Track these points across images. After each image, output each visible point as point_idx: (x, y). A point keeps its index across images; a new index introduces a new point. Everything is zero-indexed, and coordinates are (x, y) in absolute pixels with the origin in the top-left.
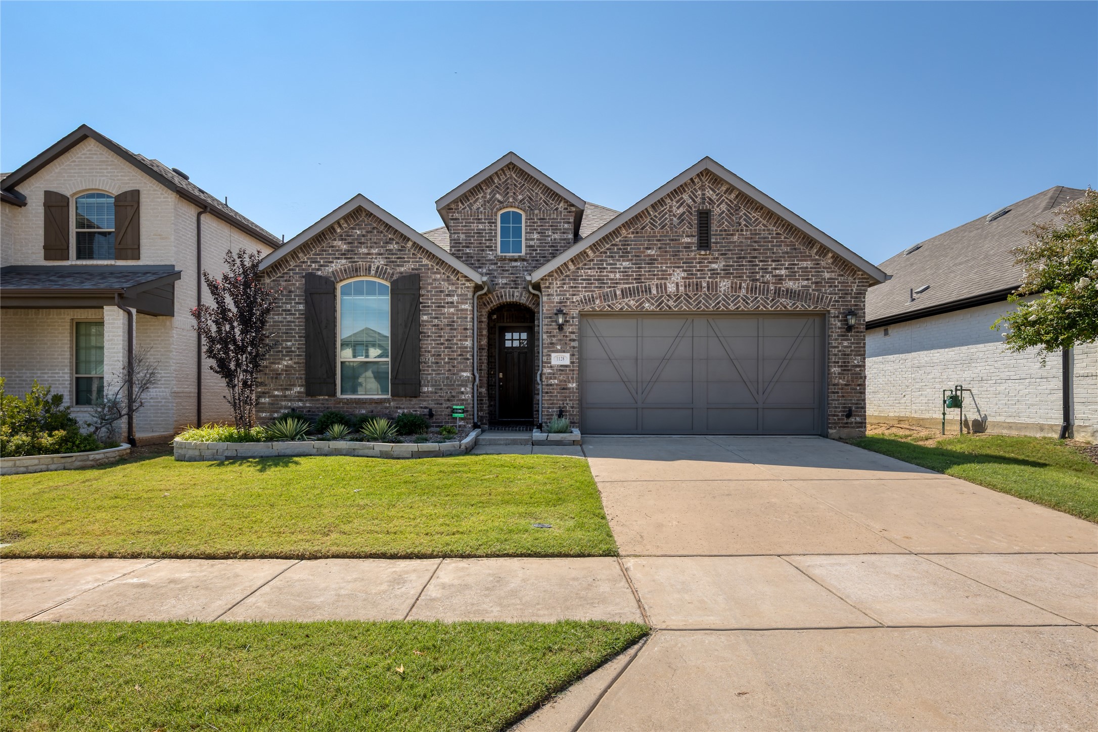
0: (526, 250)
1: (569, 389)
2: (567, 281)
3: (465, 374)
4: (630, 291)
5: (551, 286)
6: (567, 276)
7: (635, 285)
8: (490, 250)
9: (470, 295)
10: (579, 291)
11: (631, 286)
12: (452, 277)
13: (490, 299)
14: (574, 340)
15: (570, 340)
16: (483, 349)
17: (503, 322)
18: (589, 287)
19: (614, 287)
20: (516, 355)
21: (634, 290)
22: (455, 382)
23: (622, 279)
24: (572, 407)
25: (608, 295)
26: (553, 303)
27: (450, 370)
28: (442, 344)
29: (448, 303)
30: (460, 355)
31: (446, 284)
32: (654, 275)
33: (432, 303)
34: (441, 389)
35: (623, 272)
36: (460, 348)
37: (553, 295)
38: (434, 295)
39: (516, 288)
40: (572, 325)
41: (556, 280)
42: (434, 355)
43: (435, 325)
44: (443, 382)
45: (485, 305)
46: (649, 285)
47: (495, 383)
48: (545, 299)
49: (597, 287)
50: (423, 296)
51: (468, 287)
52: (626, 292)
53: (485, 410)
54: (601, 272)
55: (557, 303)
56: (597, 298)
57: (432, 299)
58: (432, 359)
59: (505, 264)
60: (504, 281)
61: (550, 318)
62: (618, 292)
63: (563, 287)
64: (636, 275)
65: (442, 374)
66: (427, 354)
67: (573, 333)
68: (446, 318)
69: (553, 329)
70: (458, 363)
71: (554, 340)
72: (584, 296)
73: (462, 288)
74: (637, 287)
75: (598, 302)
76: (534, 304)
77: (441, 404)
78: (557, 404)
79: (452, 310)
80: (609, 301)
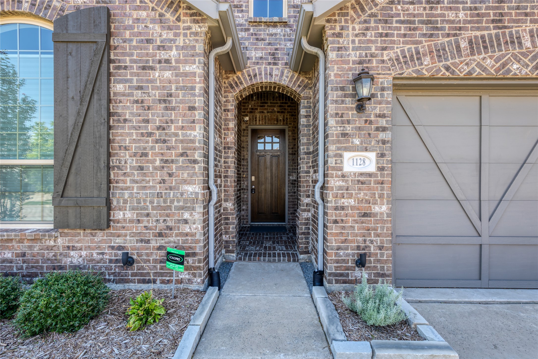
0: (289, 12)
1: (375, 215)
2: (372, 24)
3: (190, 188)
4: (484, 42)
5: (345, 33)
6: (373, 15)
7: (493, 32)
8: (238, 11)
9: (200, 47)
10: (393, 42)
11: (486, 33)
12: (168, 15)
13: (238, 78)
14: (384, 129)
15: (377, 129)
16: (229, 148)
17: (256, 124)
18: (411, 36)
19: (455, 35)
20: (268, 158)
21: (491, 41)
22: (172, 202)
23: (470, 22)
24: (381, 248)
25: (444, 49)
26: (348, 62)
27: (164, 181)
28: (150, 134)
29: (160, 62)
30: (182, 155)
31: (157, 27)
32: (526, 15)
33: (132, 61)
34: (148, 215)
35: (471, 9)
36: (182, 141)
37: (346, 49)
38: (135, 48)
39: (275, 64)
40: (380, 103)
41: (353, 21)
42: (135, 155)
43: (137, 102)
44: (152, 202)
45: (232, 87)
46: (517, 32)
47: (247, 186)
48: (332, 55)
49: (424, 35)
50: (115, 48)
51: (196, 34)
52: (478, 44)
53: (232, 233)
54: (431, 8)
55: (354, 62)
56: (425, 55)
57: (132, 55)
58: (133, 162)
59: (260, 30)
60: (259, 54)
61: (342, 89)
62: (464, 44)
63: (364, 35)
64: (495, 15)
65: (150, 188)
66: (122, 152)
67: (382, 116)
68: (157, 88)
69: (347, 109)
70: (178, 168)
71: (349, 128)
72: (403, 51)
73: (185, 35)
74: (497, 35)
75: (427, 60)
76: (299, 86)
77: (148, 242)
78: (352, 241)
79: (168, 74)
80: (446, 59)
